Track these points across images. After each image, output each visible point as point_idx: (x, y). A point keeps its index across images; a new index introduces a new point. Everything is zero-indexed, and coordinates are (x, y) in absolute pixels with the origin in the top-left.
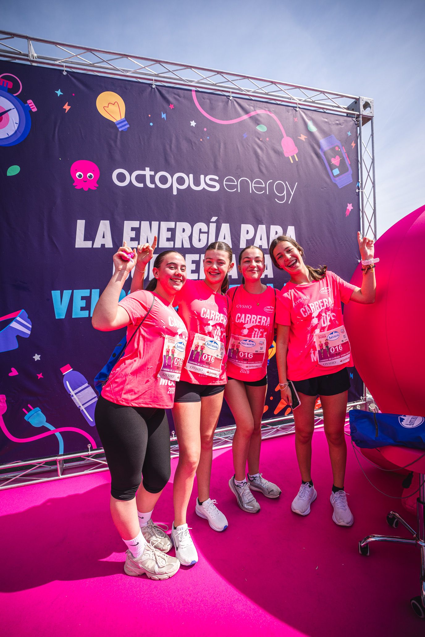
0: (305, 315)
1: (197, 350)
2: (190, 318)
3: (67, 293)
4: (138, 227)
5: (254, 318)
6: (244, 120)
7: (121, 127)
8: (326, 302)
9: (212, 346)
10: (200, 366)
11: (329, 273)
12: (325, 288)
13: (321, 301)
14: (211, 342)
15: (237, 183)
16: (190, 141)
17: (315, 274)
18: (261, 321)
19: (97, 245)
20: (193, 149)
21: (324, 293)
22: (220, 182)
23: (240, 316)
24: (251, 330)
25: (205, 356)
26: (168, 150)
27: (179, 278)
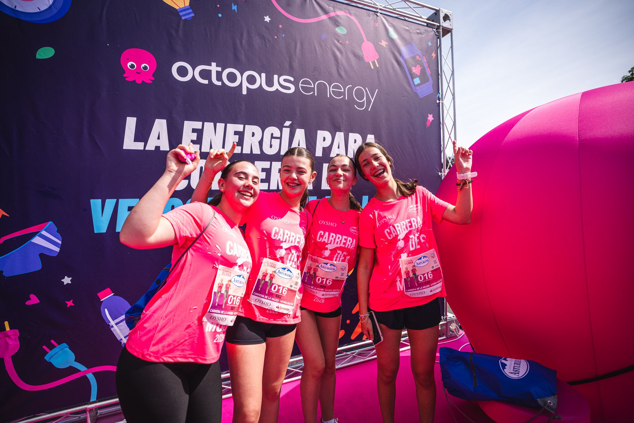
0: (390, 237)
1: (265, 280)
2: (258, 238)
3: (110, 203)
4: (201, 128)
5: (339, 238)
6: (323, 20)
7: (184, 15)
8: (414, 222)
9: (284, 274)
10: (267, 299)
11: (420, 188)
12: (413, 206)
13: (409, 220)
14: (283, 270)
15: (314, 86)
16: (263, 38)
17: (404, 189)
18: (346, 242)
19: (151, 146)
20: (266, 46)
21: (412, 211)
22: (295, 83)
23: (322, 234)
24: (333, 251)
25: (275, 287)
26: (239, 46)
27: (248, 190)
